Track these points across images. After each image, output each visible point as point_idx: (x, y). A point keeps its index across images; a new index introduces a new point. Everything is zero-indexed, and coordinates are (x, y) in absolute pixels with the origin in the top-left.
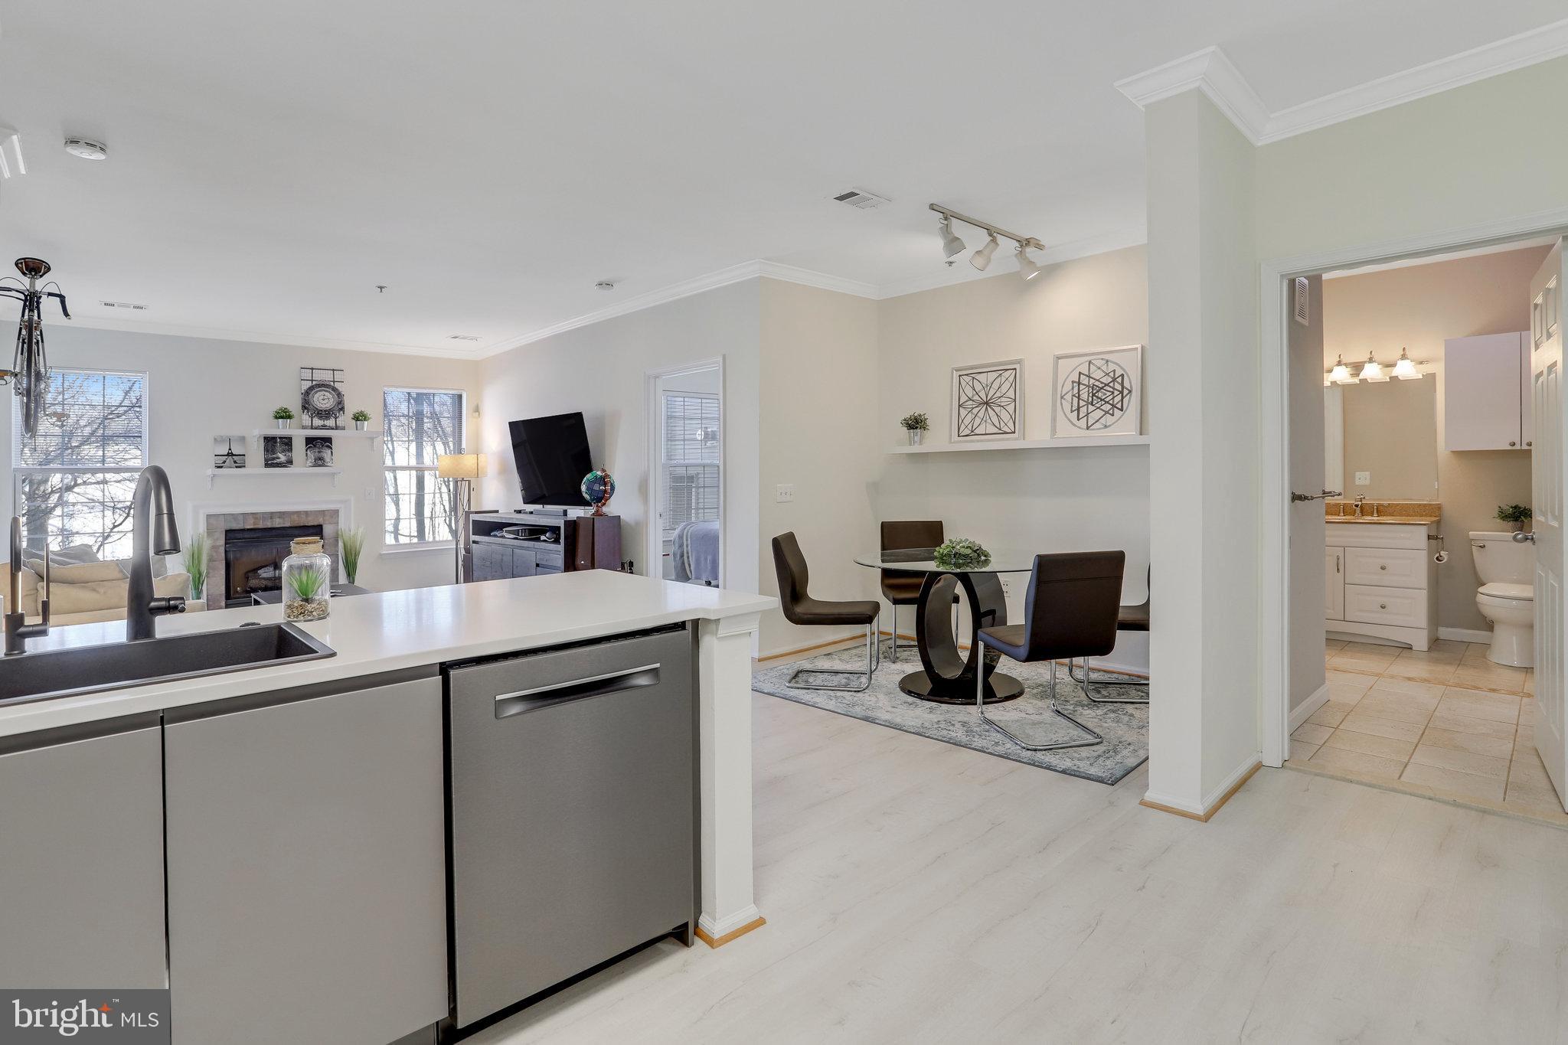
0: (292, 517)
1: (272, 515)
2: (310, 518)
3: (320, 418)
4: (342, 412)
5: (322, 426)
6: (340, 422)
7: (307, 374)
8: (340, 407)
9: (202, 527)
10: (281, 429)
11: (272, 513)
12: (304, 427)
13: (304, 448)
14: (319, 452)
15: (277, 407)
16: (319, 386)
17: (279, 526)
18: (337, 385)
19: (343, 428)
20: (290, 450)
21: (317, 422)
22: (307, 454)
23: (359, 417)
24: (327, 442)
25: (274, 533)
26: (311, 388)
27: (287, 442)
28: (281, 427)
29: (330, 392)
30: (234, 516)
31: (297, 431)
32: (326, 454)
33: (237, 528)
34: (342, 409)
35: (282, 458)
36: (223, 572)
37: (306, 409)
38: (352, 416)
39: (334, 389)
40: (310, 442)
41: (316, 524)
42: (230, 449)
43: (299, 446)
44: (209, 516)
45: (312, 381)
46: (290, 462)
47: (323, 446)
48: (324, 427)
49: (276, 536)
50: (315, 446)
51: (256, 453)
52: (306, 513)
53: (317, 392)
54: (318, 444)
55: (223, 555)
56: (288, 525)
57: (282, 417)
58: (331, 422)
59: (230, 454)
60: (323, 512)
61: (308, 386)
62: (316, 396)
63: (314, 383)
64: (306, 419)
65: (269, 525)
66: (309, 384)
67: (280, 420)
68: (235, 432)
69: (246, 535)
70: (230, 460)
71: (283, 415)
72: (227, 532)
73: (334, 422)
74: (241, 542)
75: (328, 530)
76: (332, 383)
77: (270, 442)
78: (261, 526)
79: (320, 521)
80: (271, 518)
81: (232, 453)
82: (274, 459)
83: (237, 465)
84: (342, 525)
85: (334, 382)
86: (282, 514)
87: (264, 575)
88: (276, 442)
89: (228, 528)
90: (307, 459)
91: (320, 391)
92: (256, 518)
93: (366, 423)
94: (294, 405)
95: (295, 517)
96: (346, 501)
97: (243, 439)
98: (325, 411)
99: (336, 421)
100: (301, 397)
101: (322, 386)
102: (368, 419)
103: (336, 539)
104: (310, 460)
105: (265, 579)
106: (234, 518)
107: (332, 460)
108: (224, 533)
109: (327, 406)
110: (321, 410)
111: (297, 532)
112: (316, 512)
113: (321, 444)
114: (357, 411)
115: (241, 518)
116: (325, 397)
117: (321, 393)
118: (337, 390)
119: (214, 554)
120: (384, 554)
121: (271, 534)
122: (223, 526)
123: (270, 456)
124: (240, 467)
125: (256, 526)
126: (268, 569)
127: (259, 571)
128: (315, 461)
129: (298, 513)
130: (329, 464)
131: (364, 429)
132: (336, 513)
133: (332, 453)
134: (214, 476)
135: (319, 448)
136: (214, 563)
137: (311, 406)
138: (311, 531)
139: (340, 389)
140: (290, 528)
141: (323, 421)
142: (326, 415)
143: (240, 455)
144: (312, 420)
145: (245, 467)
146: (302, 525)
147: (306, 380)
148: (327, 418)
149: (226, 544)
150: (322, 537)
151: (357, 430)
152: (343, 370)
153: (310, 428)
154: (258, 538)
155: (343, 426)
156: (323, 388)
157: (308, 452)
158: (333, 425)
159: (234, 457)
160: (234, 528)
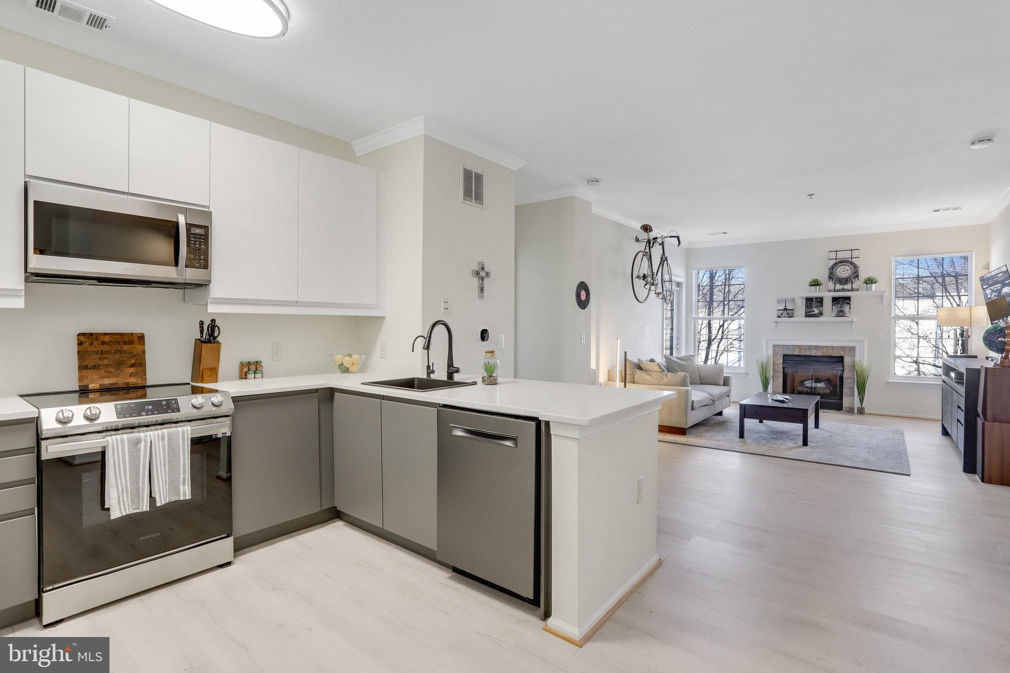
0: (823, 349)
1: (810, 347)
2: (835, 351)
3: (841, 284)
4: (857, 279)
6: (855, 286)
7: (833, 255)
8: (855, 275)
9: (771, 352)
10: (814, 293)
11: (810, 346)
12: (829, 291)
13: (831, 304)
14: (841, 307)
15: (811, 280)
16: (840, 262)
17: (814, 355)
18: (854, 260)
19: (857, 290)
20: (822, 306)
21: (839, 287)
22: (832, 309)
23: (870, 281)
24: (847, 299)
25: (811, 359)
26: (835, 264)
27: (820, 301)
28: (813, 291)
29: (848, 266)
30: (787, 346)
31: (826, 293)
32: (846, 308)
33: (789, 354)
34: (857, 276)
35: (816, 311)
36: (781, 379)
37: (831, 278)
38: (863, 281)
39: (852, 263)
40: (835, 300)
41: (838, 355)
42: (785, 306)
43: (827, 303)
44: (774, 346)
45: (836, 259)
46: (821, 314)
47: (844, 303)
48: (843, 290)
49: (814, 361)
50: (838, 303)
51: (801, 308)
52: (832, 347)
53: (839, 267)
54: (841, 302)
55: (782, 369)
56: (820, 354)
57: (813, 285)
58: (848, 286)
59: (785, 309)
60: (844, 348)
62: (839, 269)
63: (837, 260)
64: (831, 285)
65: (808, 353)
66: (834, 262)
67: (813, 287)
68: (788, 296)
69: (795, 359)
70: (785, 313)
71: (816, 283)
72: (784, 356)
73: (851, 286)
74: (792, 362)
75: (847, 360)
76: (850, 259)
77: (809, 300)
78: (803, 353)
79: (842, 354)
80: (810, 349)
82: (811, 312)
84: (857, 358)
85: (852, 258)
86: (816, 347)
87: (809, 385)
88: (812, 301)
89: (785, 353)
90: (832, 312)
91: (842, 265)
92: (799, 349)
93: (874, 285)
94: (823, 276)
95: (825, 350)
96: (860, 341)
97: (793, 300)
98: (845, 279)
99: (852, 285)
100: (828, 270)
101: (843, 262)
102: (875, 282)
103: (853, 367)
104: (834, 313)
105: (807, 387)
106: (788, 348)
107: (850, 312)
108: (782, 356)
109: (846, 275)
110: (842, 279)
111: (826, 360)
112: (839, 347)
113: (843, 301)
114: (866, 277)
115: (791, 348)
116: (845, 269)
117: (842, 267)
118: (854, 263)
119: (777, 368)
120: (891, 382)
121: (810, 359)
122: (782, 352)
123: (808, 310)
124: (790, 317)
125: (801, 354)
126: (810, 382)
127: (805, 382)
128: (838, 313)
129: (827, 347)
130: (847, 315)
131: (873, 290)
132: (852, 349)
133: (850, 307)
134: (776, 322)
135: (841, 304)
136: (777, 373)
137: (835, 276)
138: (836, 360)
139: (856, 263)
140: (821, 357)
141: (843, 286)
142: (845, 282)
143: (791, 310)
144: (835, 286)
145: (793, 317)
146: (829, 355)
147: (832, 259)
148: (846, 284)
149: (783, 363)
150: (843, 364)
151: (867, 290)
152: (859, 249)
153: (835, 291)
154: (801, 361)
155: (857, 288)
156: (844, 264)
157: (834, 307)
158: (851, 288)
159: (787, 311)
160: (787, 354)
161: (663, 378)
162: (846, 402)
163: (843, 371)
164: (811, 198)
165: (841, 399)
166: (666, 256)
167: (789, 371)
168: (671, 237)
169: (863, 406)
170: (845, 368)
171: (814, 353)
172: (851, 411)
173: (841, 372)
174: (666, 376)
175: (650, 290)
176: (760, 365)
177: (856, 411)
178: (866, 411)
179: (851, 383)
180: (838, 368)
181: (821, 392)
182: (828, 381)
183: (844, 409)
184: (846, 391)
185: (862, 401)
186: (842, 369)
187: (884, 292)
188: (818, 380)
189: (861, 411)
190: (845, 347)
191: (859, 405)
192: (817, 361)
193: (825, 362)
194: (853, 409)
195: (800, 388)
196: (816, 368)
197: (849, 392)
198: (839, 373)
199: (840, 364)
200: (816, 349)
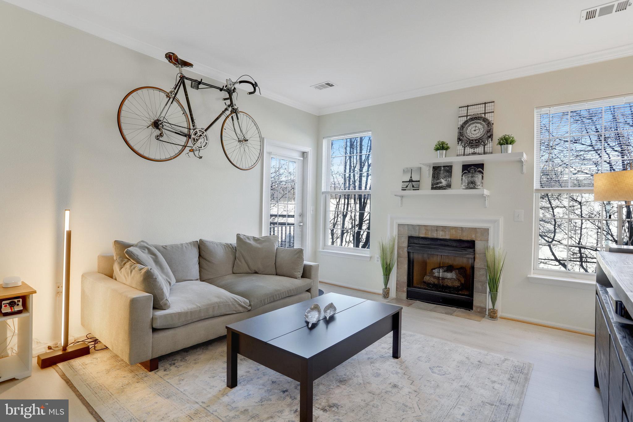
0: (451, 231)
1: (437, 228)
2: (465, 234)
3: (472, 147)
4: (490, 139)
5: (472, 153)
6: (487, 149)
7: (464, 112)
8: (489, 134)
9: (395, 232)
10: (442, 159)
11: (437, 227)
12: (459, 156)
13: (461, 173)
14: (472, 177)
15: (436, 143)
16: (472, 119)
18: (487, 116)
19: (491, 153)
20: (450, 176)
21: (469, 150)
22: (462, 179)
23: (506, 141)
24: (479, 167)
25: (439, 242)
26: (466, 123)
27: (449, 169)
28: (439, 157)
29: (480, 123)
30: (413, 226)
31: (455, 159)
32: (478, 178)
33: (415, 236)
34: (491, 136)
35: (444, 182)
36: (406, 266)
37: (460, 140)
38: (497, 142)
39: (485, 120)
40: (467, 168)
41: (469, 239)
42: (411, 177)
43: (457, 171)
44: (399, 225)
46: (449, 186)
47: (475, 171)
48: (474, 154)
49: (442, 245)
50: (469, 172)
51: (427, 179)
52: (462, 228)
53: (470, 125)
54: (473, 170)
55: (406, 254)
56: (448, 237)
57: (439, 149)
58: (480, 149)
59: (411, 181)
60: (475, 230)
61: (463, 121)
62: (469, 128)
63: (468, 117)
64: (460, 148)
65: (435, 235)
66: (465, 119)
67: (438, 151)
68: (415, 164)
69: (421, 242)
70: (410, 185)
71: (442, 147)
72: (410, 238)
73: (483, 149)
74: (418, 246)
75: (479, 245)
76: (483, 115)
77: (436, 169)
78: (430, 235)
79: (473, 237)
80: (437, 231)
81: (412, 180)
83: (414, 188)
84: (491, 243)
85: (485, 113)
86: (444, 228)
87: (436, 274)
88: (440, 170)
89: (410, 235)
90: (462, 183)
91: (473, 123)
92: (427, 230)
93: (510, 147)
94: (451, 138)
95: (453, 232)
96: (495, 222)
97: (419, 170)
98: (476, 140)
99: (484, 148)
100: (457, 131)
101: (475, 119)
102: (512, 142)
103: (486, 254)
104: (464, 184)
105: (435, 277)
106: (413, 228)
107: (482, 183)
108: (407, 238)
109: (477, 135)
110: (472, 140)
111: (455, 244)
112: (470, 228)
113: (475, 169)
114: (501, 136)
115: (417, 228)
117: (474, 125)
118: (487, 120)
119: (401, 253)
120: (531, 278)
121: (437, 243)
122: (407, 233)
123: (435, 182)
124: (415, 190)
125: (427, 236)
126: (437, 270)
127: (434, 271)
128: (468, 185)
129: (456, 228)
130: (479, 187)
131: (509, 152)
132: (486, 231)
133: (483, 177)
134: (402, 197)
135: (472, 173)
136: (402, 259)
137: (465, 138)
138: (466, 245)
139: (490, 119)
140: (450, 240)
141: (474, 149)
142: (476, 144)
143: (416, 181)
144: (464, 149)
145: (418, 190)
146: (458, 238)
147: (463, 116)
148: (477, 146)
149: (408, 247)
150: (474, 251)
151: (502, 153)
152: (494, 102)
153: (464, 156)
154: (428, 244)
155: (491, 151)
156: (475, 121)
157: (464, 177)
158: (483, 152)
159: (413, 183)
160: (413, 236)
162: (477, 300)
163: (474, 258)
165: (472, 295)
166: (235, 107)
167: (417, 257)
168: (241, 82)
169: (496, 307)
170: (477, 256)
171: (442, 236)
172: (482, 313)
173: (473, 261)
175: (185, 146)
177: (487, 313)
178: (499, 314)
179: (483, 275)
180: (468, 256)
181: (450, 284)
182: (460, 271)
183: (474, 308)
184: (477, 285)
185: (494, 300)
186: (472, 256)
187: (522, 154)
188: (450, 268)
189: (493, 315)
190: (476, 228)
191: (491, 306)
192: (444, 246)
193: (453, 247)
194: (485, 310)
195: (427, 278)
196: (444, 254)
197: (480, 287)
198: (470, 261)
199: (471, 250)
200: (444, 231)
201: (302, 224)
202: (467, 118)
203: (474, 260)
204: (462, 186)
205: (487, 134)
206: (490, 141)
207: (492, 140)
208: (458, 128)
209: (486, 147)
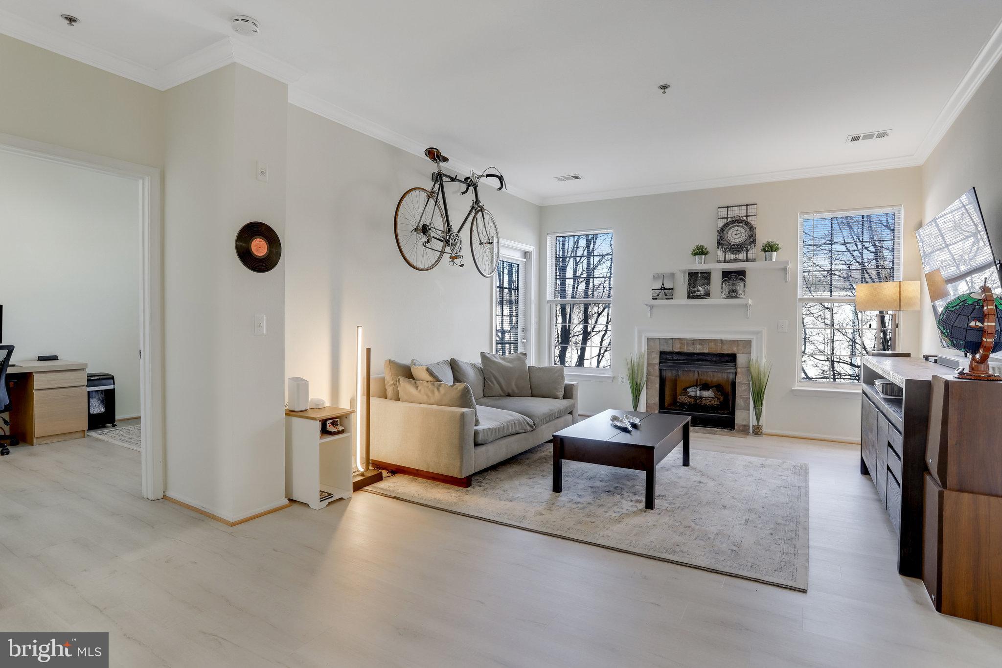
0: (710, 344)
1: (694, 342)
2: (725, 347)
3: (733, 252)
4: (753, 245)
5: (734, 260)
6: (750, 256)
7: (723, 213)
8: (751, 240)
9: (644, 348)
10: (699, 265)
11: (694, 340)
12: (718, 262)
13: (720, 280)
14: (733, 285)
15: (693, 246)
16: (733, 222)
17: (698, 352)
18: (749, 219)
19: (754, 260)
20: (709, 283)
21: (730, 256)
22: (722, 287)
23: (770, 248)
24: (740, 275)
25: (695, 357)
26: (726, 225)
27: (706, 276)
28: (697, 263)
29: (742, 227)
30: (666, 340)
31: (715, 266)
32: (740, 287)
33: (668, 351)
34: (754, 242)
35: (702, 291)
36: (658, 386)
37: (720, 244)
38: (761, 248)
39: (747, 223)
40: (727, 275)
41: (730, 352)
42: (663, 284)
43: (716, 279)
44: (649, 339)
45: (727, 218)
46: (707, 295)
47: (736, 279)
48: (736, 260)
49: (698, 360)
50: (730, 279)
51: (682, 286)
52: (722, 342)
53: (731, 228)
54: (734, 277)
55: (658, 372)
56: (706, 351)
58: (742, 256)
59: (663, 288)
60: (736, 342)
61: (723, 224)
62: (731, 232)
63: (729, 220)
64: (720, 254)
65: (691, 349)
66: (725, 221)
67: (697, 256)
68: (666, 269)
69: (675, 357)
70: (662, 293)
71: (700, 251)
72: (662, 353)
73: (745, 255)
74: (671, 362)
75: (741, 359)
76: (745, 218)
77: (693, 277)
78: (685, 350)
79: (734, 350)
80: (693, 344)
83: (667, 297)
84: (754, 356)
85: (747, 216)
86: (702, 341)
87: (692, 394)
88: (697, 277)
89: (662, 350)
90: (722, 292)
91: (734, 227)
92: (681, 343)
93: (775, 254)
94: (709, 241)
95: (712, 345)
96: (758, 333)
97: (673, 275)
98: (737, 245)
99: (747, 254)
100: (717, 234)
101: (737, 221)
102: (777, 249)
103: (748, 369)
104: (724, 293)
105: (690, 397)
106: (666, 342)
107: (744, 291)
108: (659, 354)
109: (739, 240)
110: (734, 245)
111: (714, 359)
112: (730, 341)
113: (736, 276)
114: (765, 242)
115: (671, 342)
116: (738, 232)
117: (735, 229)
118: (749, 223)
119: (652, 370)
120: (796, 390)
121: (693, 358)
122: (658, 348)
123: (692, 289)
124: (669, 299)
125: (682, 351)
126: (693, 389)
127: (689, 390)
128: (729, 294)
129: (715, 341)
130: (741, 296)
131: (774, 260)
132: (748, 343)
133: (745, 285)
134: (652, 307)
135: (733, 281)
136: (652, 377)
137: (725, 242)
138: (726, 359)
139: (753, 223)
140: (708, 354)
141: (736, 255)
142: (738, 249)
143: (669, 289)
144: (725, 255)
145: (672, 298)
146: (718, 352)
147: (722, 218)
148: (739, 252)
149: (660, 363)
150: (736, 365)
151: (766, 261)
152: (756, 204)
153: (725, 262)
154: (683, 360)
155: (754, 258)
156: (737, 224)
157: (724, 285)
158: (745, 258)
159: (665, 291)
160: (665, 350)
161: (433, 392)
162: (740, 417)
163: (736, 373)
164: (664, 93)
165: (733, 413)
166: (481, 204)
167: (669, 374)
169: (760, 423)
170: (739, 370)
171: (699, 350)
172: (745, 430)
173: (734, 375)
174: (438, 389)
175: (442, 252)
176: (630, 365)
177: (751, 430)
178: (764, 430)
179: (745, 390)
180: (729, 371)
181: (708, 403)
182: (719, 388)
183: (736, 427)
184: (739, 402)
185: (758, 416)
186: (733, 371)
187: (787, 263)
188: (705, 387)
189: (757, 431)
190: (737, 340)
191: (755, 423)
192: (703, 360)
193: (713, 361)
194: (748, 428)
195: (681, 398)
196: (702, 370)
197: (742, 404)
198: (731, 377)
199: (732, 364)
200: (702, 344)
201: (525, 341)
202: (727, 220)
203: (736, 375)
204: (723, 294)
205: (749, 239)
206: (753, 247)
207: (755, 246)
208: (718, 231)
209: (749, 253)
